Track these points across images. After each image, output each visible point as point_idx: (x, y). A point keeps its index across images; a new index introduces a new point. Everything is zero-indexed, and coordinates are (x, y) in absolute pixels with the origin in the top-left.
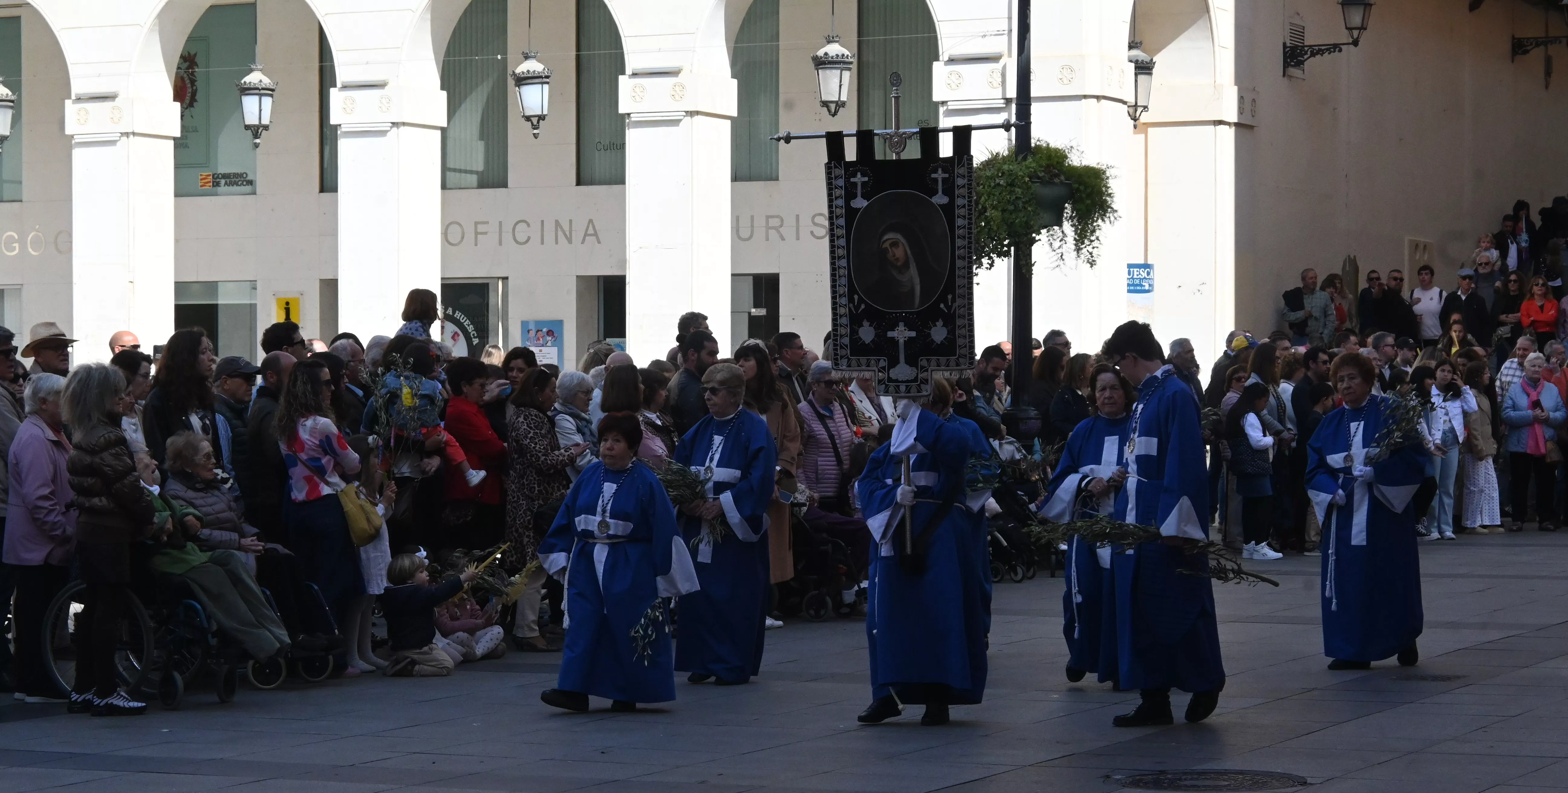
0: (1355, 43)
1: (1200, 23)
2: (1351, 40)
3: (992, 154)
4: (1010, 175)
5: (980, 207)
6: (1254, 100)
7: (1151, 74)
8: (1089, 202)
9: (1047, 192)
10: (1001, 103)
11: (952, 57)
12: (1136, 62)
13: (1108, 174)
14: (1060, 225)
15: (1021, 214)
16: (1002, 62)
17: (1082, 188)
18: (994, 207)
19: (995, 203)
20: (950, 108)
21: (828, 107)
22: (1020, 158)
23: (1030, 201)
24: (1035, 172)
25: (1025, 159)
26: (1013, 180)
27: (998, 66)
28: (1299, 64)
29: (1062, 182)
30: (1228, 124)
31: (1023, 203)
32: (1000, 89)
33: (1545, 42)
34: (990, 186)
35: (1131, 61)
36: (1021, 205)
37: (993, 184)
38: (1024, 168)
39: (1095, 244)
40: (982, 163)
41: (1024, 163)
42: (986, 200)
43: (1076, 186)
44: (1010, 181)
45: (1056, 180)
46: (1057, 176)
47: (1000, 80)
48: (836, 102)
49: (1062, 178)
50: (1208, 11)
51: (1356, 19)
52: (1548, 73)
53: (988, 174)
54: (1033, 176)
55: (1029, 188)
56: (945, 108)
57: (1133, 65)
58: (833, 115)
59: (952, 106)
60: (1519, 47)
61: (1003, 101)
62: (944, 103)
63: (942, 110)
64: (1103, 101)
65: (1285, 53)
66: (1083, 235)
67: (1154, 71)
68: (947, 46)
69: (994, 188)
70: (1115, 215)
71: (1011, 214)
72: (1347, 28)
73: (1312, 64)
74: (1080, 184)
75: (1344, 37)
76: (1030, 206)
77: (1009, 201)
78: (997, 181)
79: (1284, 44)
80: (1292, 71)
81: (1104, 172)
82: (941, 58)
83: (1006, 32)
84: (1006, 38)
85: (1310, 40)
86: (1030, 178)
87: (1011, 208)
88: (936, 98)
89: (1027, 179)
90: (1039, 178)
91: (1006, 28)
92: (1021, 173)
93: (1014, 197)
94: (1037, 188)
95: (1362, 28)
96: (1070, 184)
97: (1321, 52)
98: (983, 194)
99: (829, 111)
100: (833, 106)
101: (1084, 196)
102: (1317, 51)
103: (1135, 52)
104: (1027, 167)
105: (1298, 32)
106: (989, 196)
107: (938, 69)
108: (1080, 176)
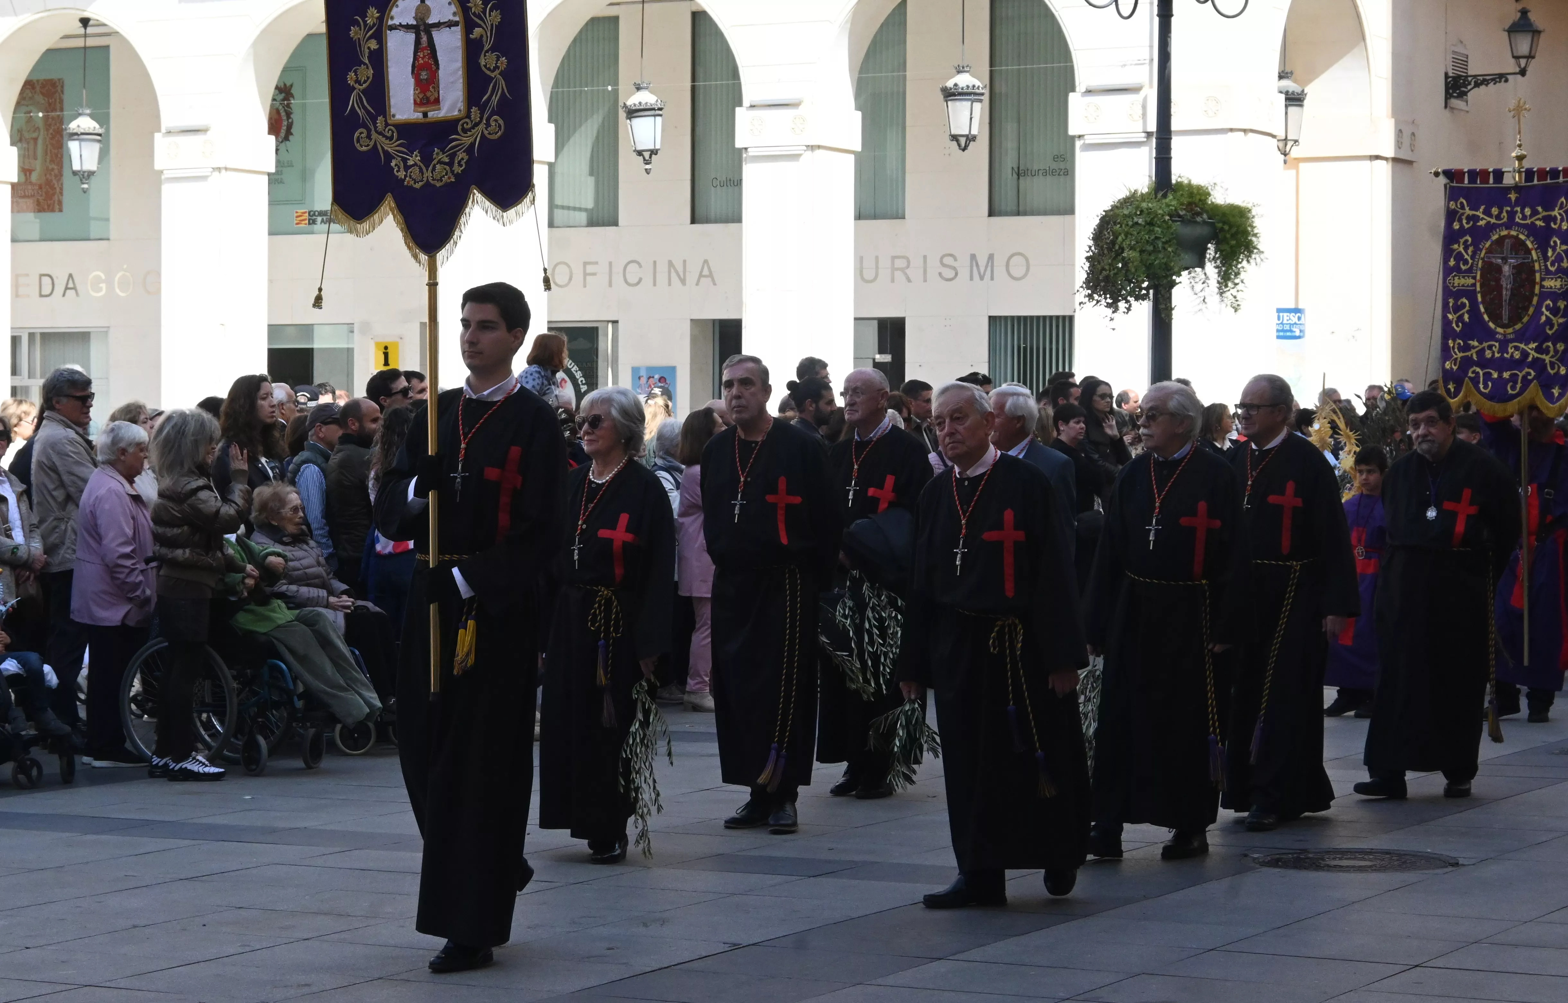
0: (1523, 72)
1: (1356, 50)
2: (1518, 70)
3: (1130, 192)
4: (1149, 213)
5: (1117, 247)
6: (1413, 134)
7: (1301, 106)
8: (1233, 242)
9: (1187, 231)
10: (1142, 137)
11: (1089, 89)
12: (1287, 93)
13: (1254, 212)
14: (1202, 267)
15: (1161, 256)
16: (1143, 93)
17: (1226, 227)
18: (1132, 248)
19: (1133, 243)
20: (1087, 142)
21: (957, 141)
22: (1160, 195)
23: (1170, 241)
24: (1176, 210)
25: (1165, 196)
26: (1152, 219)
27: (1135, 97)
28: (1462, 95)
29: (1204, 222)
30: (1386, 159)
31: (1164, 243)
32: (1141, 122)
34: (1128, 225)
35: (1281, 92)
36: (1160, 245)
37: (1130, 223)
38: (1163, 206)
39: (1239, 287)
40: (1119, 200)
41: (1164, 201)
42: (1124, 240)
43: (1220, 225)
44: (1148, 220)
45: (1199, 219)
46: (1199, 214)
47: (1140, 112)
48: (967, 136)
49: (1205, 216)
50: (1364, 38)
51: (1523, 45)
53: (1126, 212)
54: (1174, 215)
55: (1169, 227)
56: (1082, 142)
57: (1283, 96)
58: (964, 150)
59: (1089, 140)
61: (1144, 135)
62: (1080, 137)
63: (1078, 144)
64: (1251, 135)
65: (1447, 84)
66: (1227, 277)
67: (1306, 102)
68: (1084, 76)
69: (1132, 226)
70: (1262, 256)
71: (1150, 255)
72: (1514, 57)
73: (1475, 95)
74: (1224, 223)
75: (1510, 66)
76: (1170, 246)
77: (1148, 241)
78: (1136, 220)
79: (1446, 74)
80: (1454, 102)
81: (1250, 211)
82: (1077, 89)
83: (1147, 61)
84: (1147, 67)
85: (1475, 69)
86: (1171, 216)
87: (1151, 248)
88: (1072, 131)
89: (1167, 218)
90: (1180, 216)
91: (1148, 57)
92: (1160, 212)
93: (1153, 237)
94: (1177, 226)
95: (1530, 57)
96: (1212, 224)
97: (1485, 82)
98: (1120, 234)
99: (959, 145)
100: (963, 141)
101: (1228, 236)
102: (1482, 81)
103: (1285, 83)
104: (1168, 205)
105: (1461, 59)
106: (1126, 235)
107: (1075, 100)
108: (1224, 214)
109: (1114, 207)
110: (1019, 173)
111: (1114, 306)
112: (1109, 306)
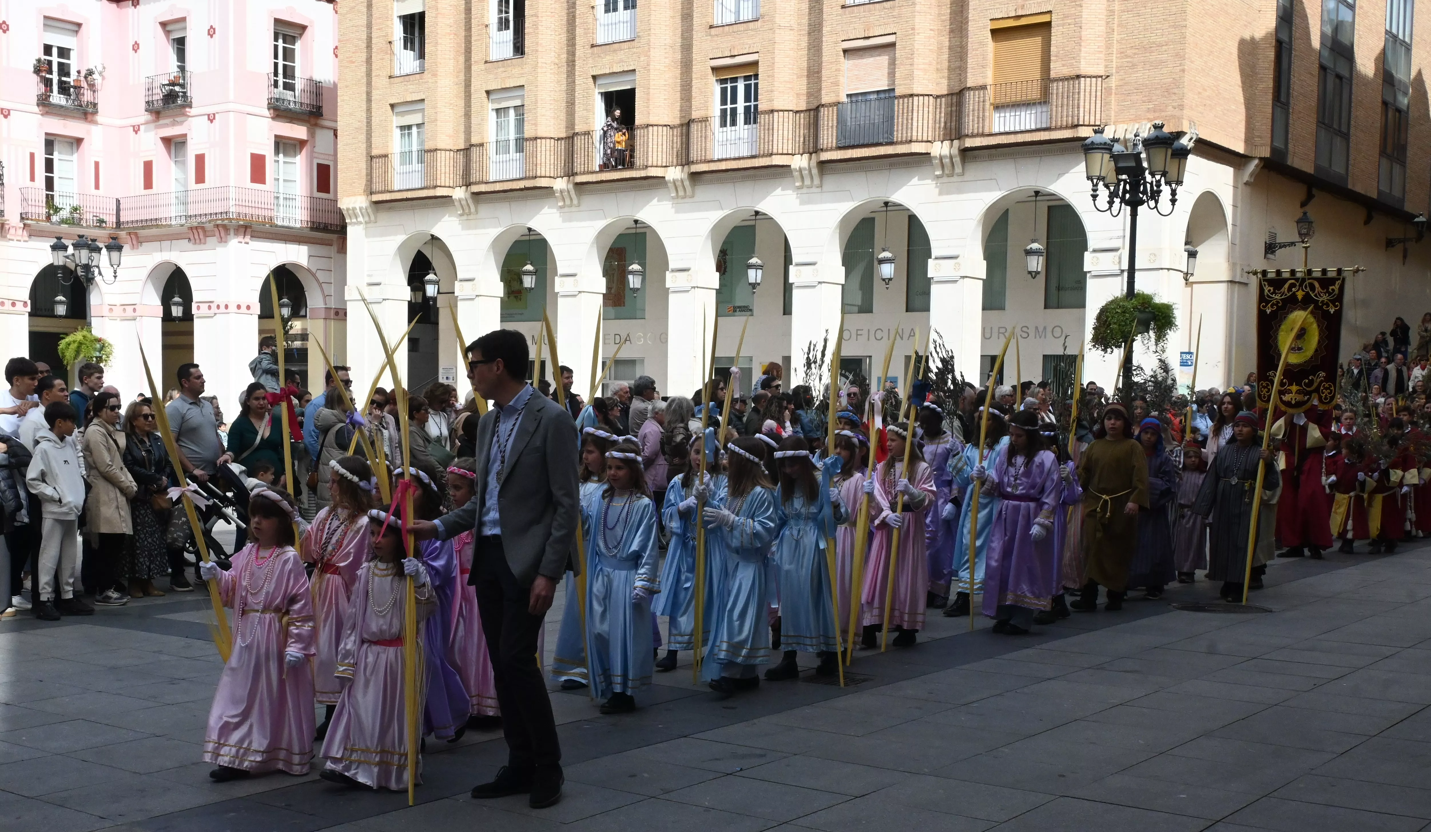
0: (1303, 241)
1: (1222, 231)
2: (1301, 240)
3: (1115, 297)
4: (1123, 307)
5: (1108, 323)
7: (1196, 257)
8: (1163, 321)
9: (1142, 316)
10: (1118, 272)
11: (1094, 250)
12: (1188, 252)
14: (1148, 333)
15: (1128, 327)
16: (1119, 252)
17: (1160, 314)
18: (1115, 323)
19: (1115, 321)
21: (1031, 273)
22: (1129, 299)
23: (1133, 321)
24: (1136, 306)
25: (1131, 299)
26: (1125, 310)
27: (1118, 253)
28: (1273, 252)
29: (1150, 312)
30: (1235, 282)
31: (1130, 321)
32: (1119, 265)
33: (1403, 241)
34: (1113, 313)
35: (1186, 251)
36: (1128, 322)
37: (1115, 312)
38: (1130, 304)
39: (1165, 342)
40: (1109, 302)
41: (1130, 302)
42: (1111, 320)
43: (1157, 313)
44: (1123, 310)
45: (1147, 310)
46: (1147, 308)
47: (1119, 260)
48: (1035, 272)
49: (1150, 309)
50: (1226, 225)
51: (1304, 229)
52: (1405, 257)
53: (1112, 307)
54: (1135, 308)
55: (1133, 314)
56: (1090, 274)
58: (1034, 278)
59: (1093, 273)
60: (1390, 244)
61: (1120, 271)
62: (1089, 272)
63: (1088, 275)
64: (1171, 271)
65: (1266, 247)
66: (1160, 337)
67: (1198, 256)
68: (1092, 244)
69: (1115, 314)
70: (1176, 328)
71: (1123, 327)
72: (1299, 234)
73: (1279, 252)
74: (1159, 312)
75: (1296, 238)
76: (1133, 323)
77: (1122, 320)
78: (1117, 310)
79: (1266, 243)
80: (1270, 256)
81: (1172, 306)
82: (1089, 250)
83: (1125, 237)
84: (1121, 240)
85: (1279, 240)
87: (1124, 324)
88: (1085, 270)
89: (1132, 309)
90: (1138, 309)
91: (1122, 235)
92: (1129, 307)
93: (1125, 319)
94: (1136, 313)
95: (1307, 234)
96: (1154, 312)
97: (1285, 246)
98: (1109, 317)
99: (1032, 276)
100: (1034, 274)
101: (1161, 318)
102: (1283, 246)
103: (1188, 247)
104: (1133, 304)
105: (1273, 236)
106: (1112, 317)
107: (1087, 255)
108: (1159, 308)
109: (1107, 305)
110: (1059, 289)
111: (1105, 350)
112: (1102, 350)
